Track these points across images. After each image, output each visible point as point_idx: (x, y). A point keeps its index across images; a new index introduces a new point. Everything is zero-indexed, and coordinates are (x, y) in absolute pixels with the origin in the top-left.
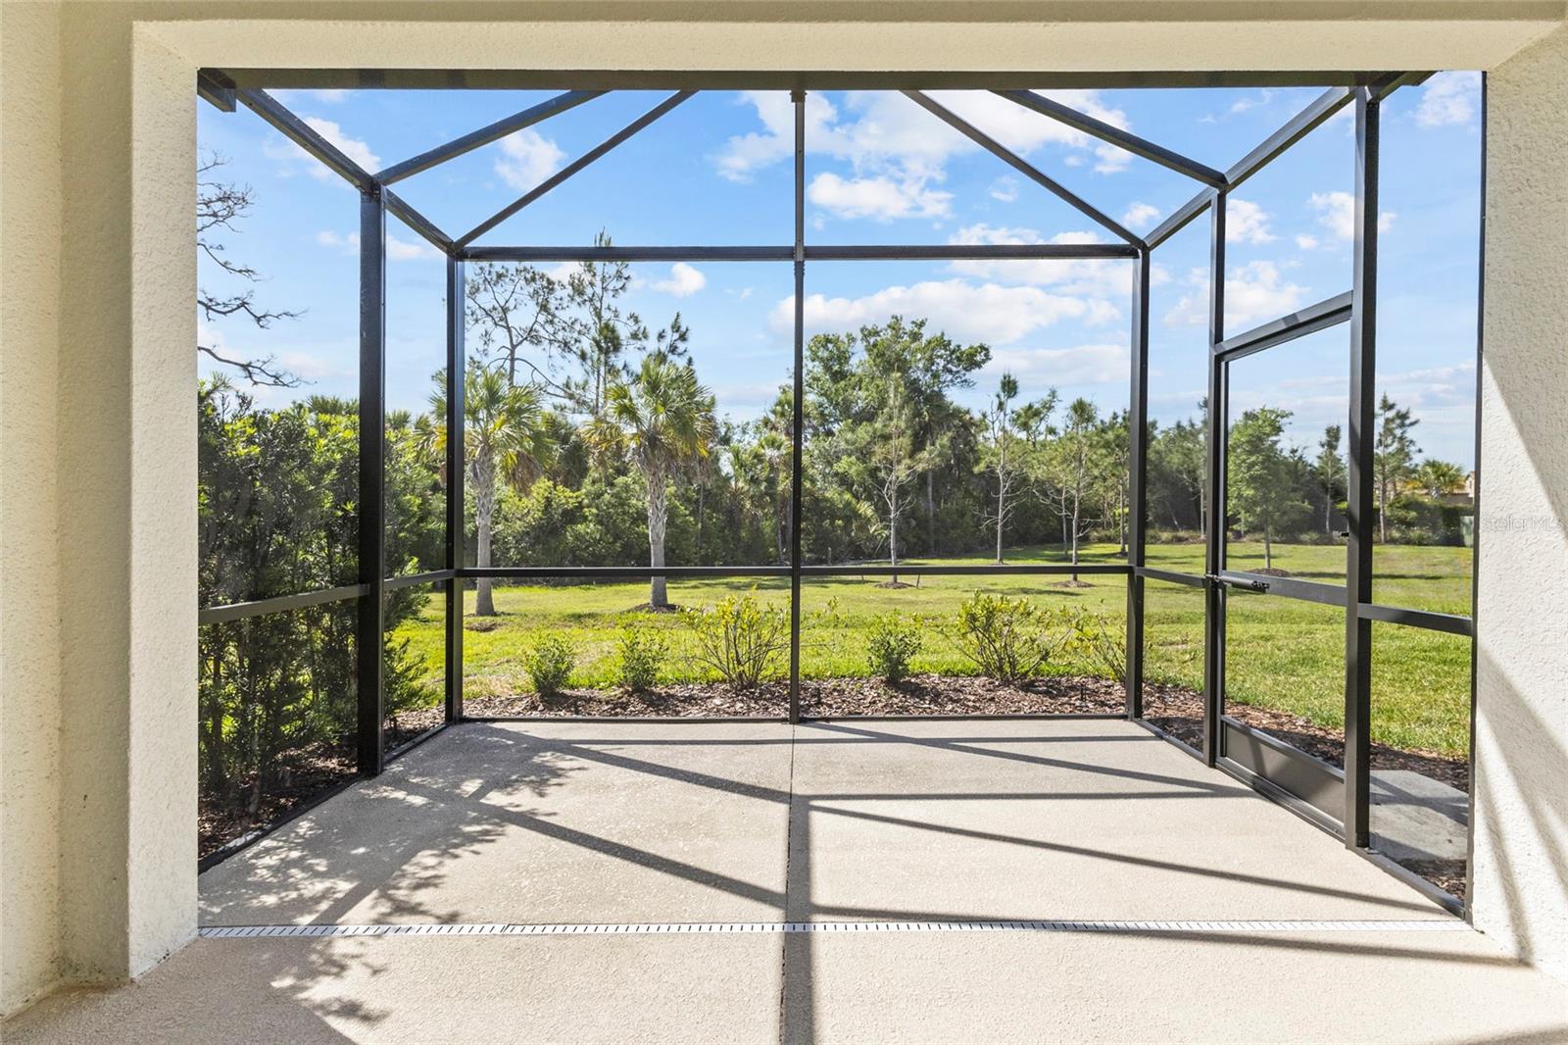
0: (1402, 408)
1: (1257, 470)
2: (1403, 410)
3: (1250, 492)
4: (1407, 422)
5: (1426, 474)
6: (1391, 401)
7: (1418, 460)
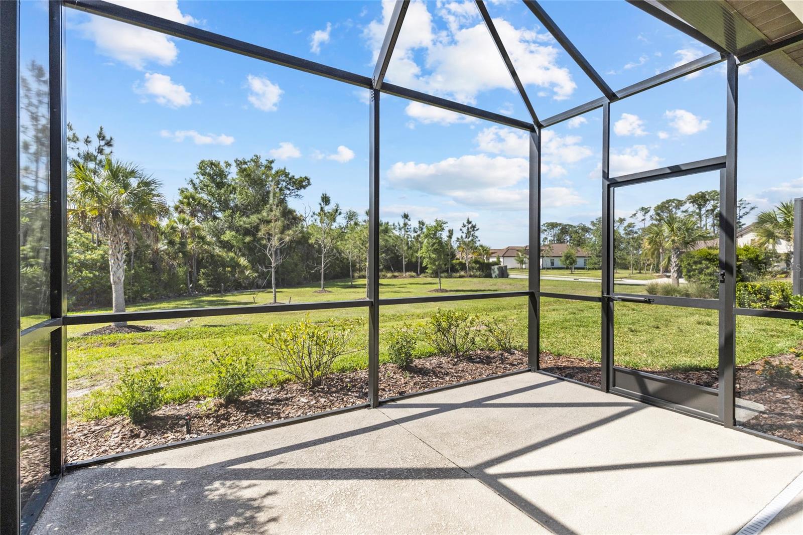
0: (474, 223)
1: (436, 246)
2: (474, 225)
3: (434, 256)
4: (475, 229)
5: (479, 249)
6: (470, 220)
7: (478, 244)
